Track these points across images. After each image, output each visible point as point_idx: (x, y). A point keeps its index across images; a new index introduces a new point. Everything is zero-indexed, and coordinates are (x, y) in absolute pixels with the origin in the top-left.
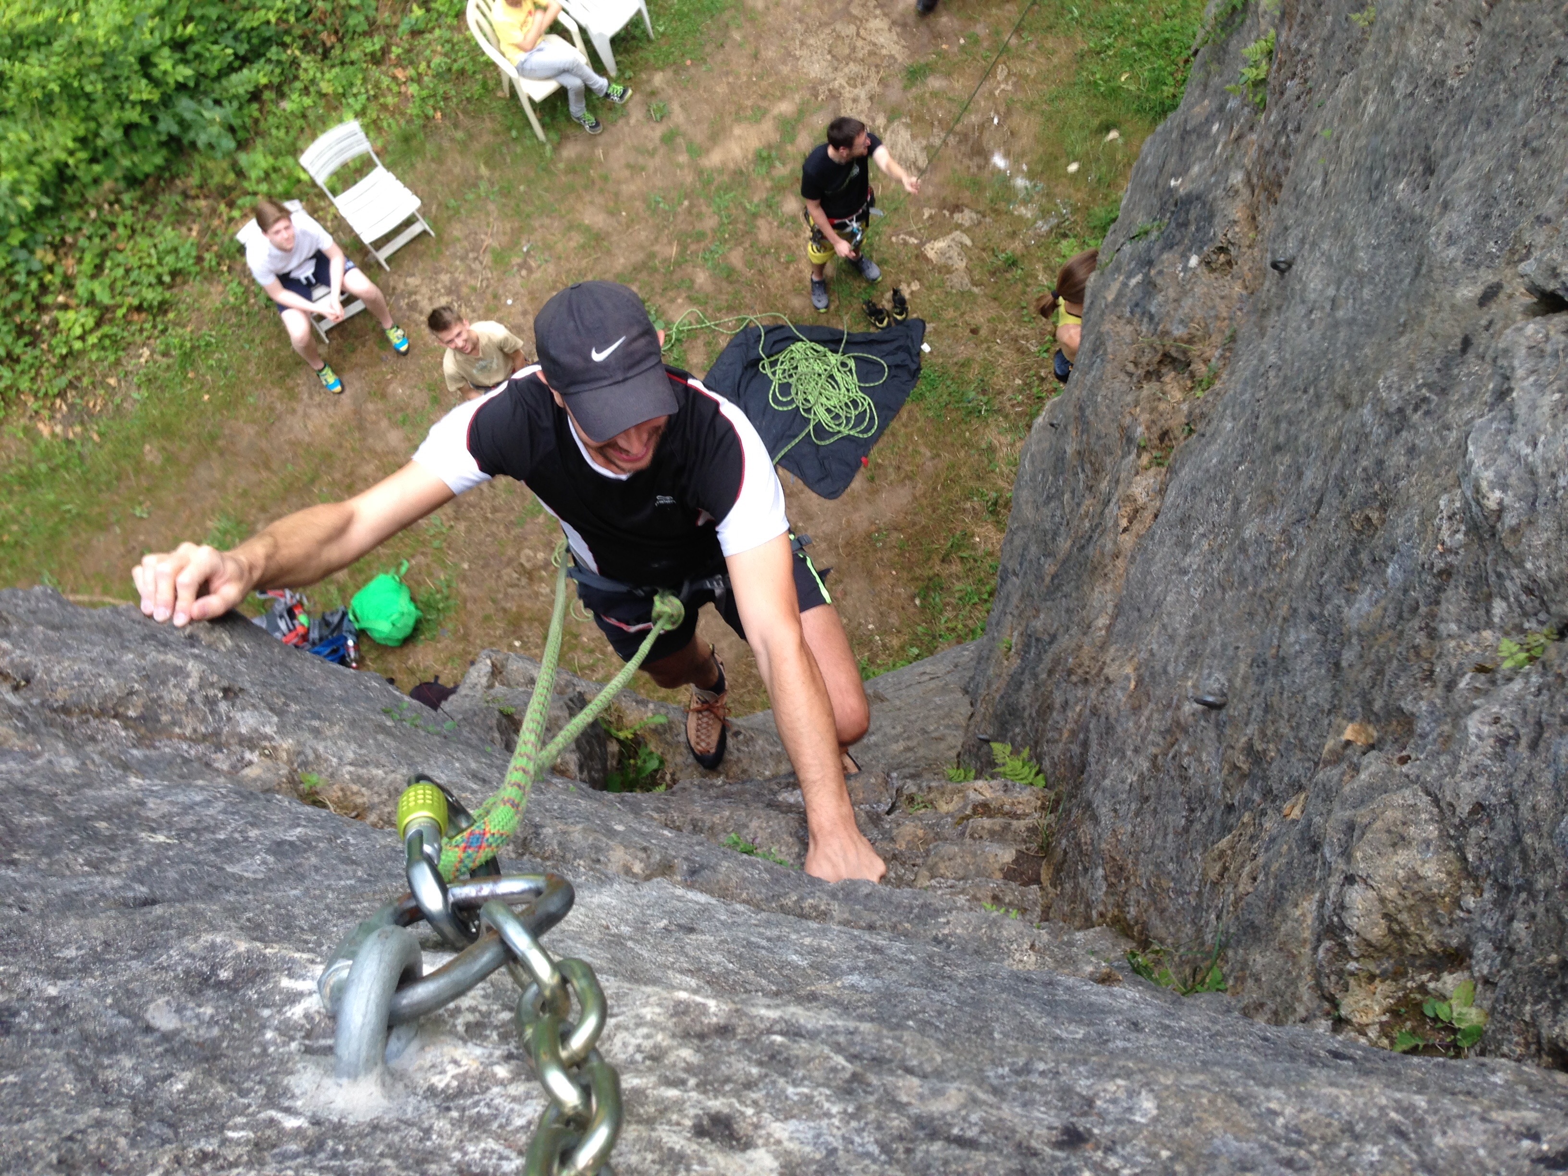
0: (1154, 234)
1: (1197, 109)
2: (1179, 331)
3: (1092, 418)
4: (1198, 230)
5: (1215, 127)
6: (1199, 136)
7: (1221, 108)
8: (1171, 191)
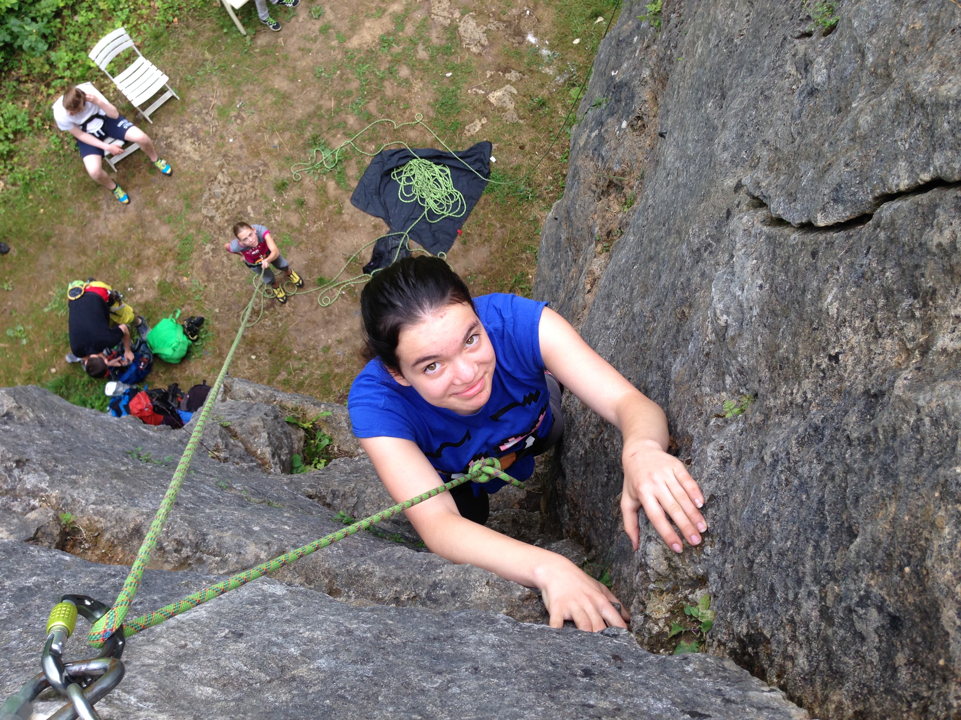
0: (604, 105)
1: (625, 27)
2: (617, 169)
3: (574, 218)
4: (626, 105)
5: (636, 39)
6: (627, 42)
7: (638, 27)
8: (612, 78)
